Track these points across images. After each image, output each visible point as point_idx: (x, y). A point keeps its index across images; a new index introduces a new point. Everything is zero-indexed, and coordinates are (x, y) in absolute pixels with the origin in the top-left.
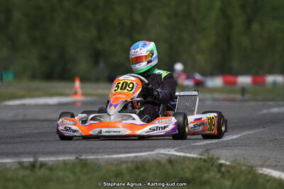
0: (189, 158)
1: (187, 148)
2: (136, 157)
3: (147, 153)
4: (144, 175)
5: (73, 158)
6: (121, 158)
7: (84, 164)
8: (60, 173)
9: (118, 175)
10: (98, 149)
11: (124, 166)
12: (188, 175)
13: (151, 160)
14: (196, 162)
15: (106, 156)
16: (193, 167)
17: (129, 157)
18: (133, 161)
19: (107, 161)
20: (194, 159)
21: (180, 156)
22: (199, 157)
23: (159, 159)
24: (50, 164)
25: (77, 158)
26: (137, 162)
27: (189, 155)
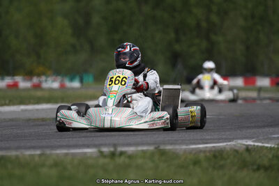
0: (267, 147)
1: (265, 139)
2: (214, 147)
3: (225, 144)
4: (222, 163)
5: (151, 148)
6: (198, 148)
7: (163, 153)
8: (140, 161)
9: (196, 163)
10: (176, 140)
11: (202, 155)
12: (266, 162)
13: (229, 149)
14: (273, 152)
15: (184, 147)
16: (270, 156)
17: (207, 147)
18: (210, 151)
19: (185, 151)
20: (271, 148)
21: (257, 146)
22: (276, 146)
23: (236, 148)
24: (130, 153)
25: (156, 148)
26: (215, 151)
27: (266, 145)
